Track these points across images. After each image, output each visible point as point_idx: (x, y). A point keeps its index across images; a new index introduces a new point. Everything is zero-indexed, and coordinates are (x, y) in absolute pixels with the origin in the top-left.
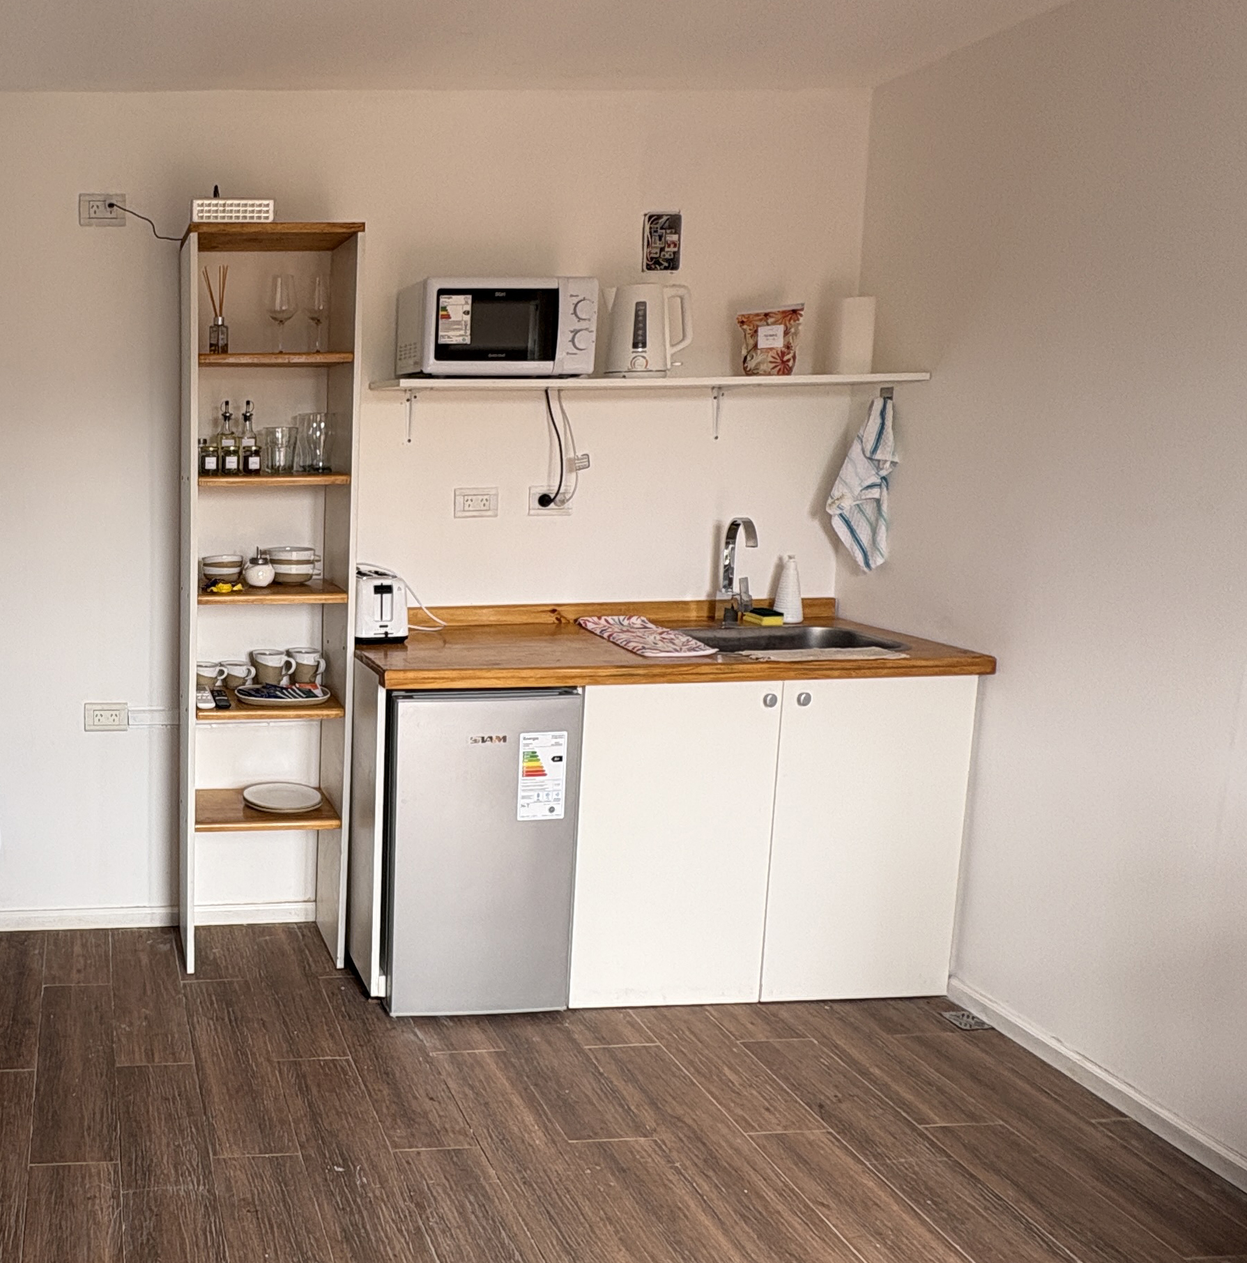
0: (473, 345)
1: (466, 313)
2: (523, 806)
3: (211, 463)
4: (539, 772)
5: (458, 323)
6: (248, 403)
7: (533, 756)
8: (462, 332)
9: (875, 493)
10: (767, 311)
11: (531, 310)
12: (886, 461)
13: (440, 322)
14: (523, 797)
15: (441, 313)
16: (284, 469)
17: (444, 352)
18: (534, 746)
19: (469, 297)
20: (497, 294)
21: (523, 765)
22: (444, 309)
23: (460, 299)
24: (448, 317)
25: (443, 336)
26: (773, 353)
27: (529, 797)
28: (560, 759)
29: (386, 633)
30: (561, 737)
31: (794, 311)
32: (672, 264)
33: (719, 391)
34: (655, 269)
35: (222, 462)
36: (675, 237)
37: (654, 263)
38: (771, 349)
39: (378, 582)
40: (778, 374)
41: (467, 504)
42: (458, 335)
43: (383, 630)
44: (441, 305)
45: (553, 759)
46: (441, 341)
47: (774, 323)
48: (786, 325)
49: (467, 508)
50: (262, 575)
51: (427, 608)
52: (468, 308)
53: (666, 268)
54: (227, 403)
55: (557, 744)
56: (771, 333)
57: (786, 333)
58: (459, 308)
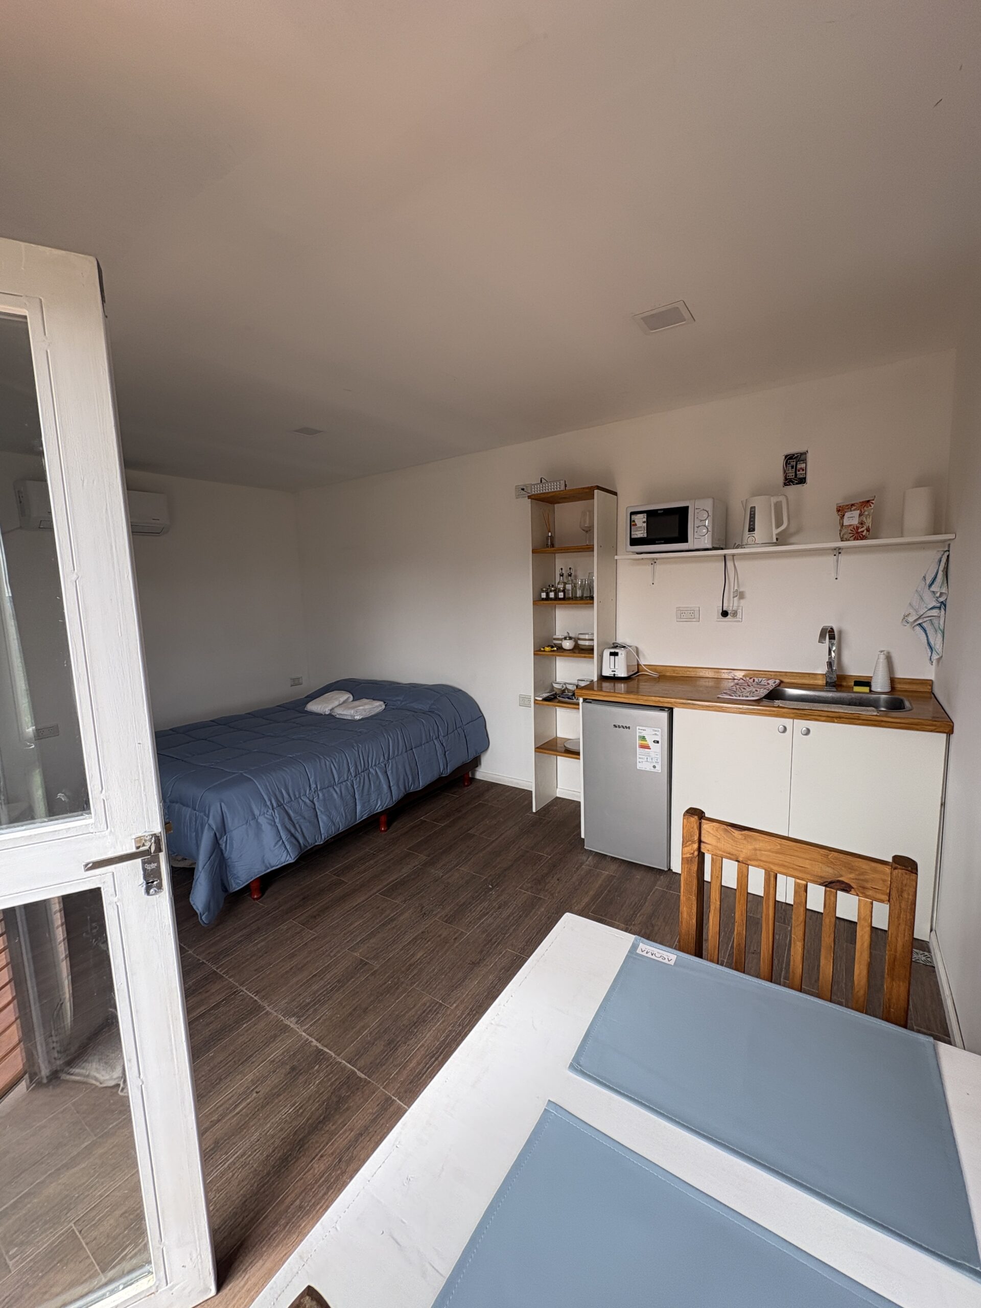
0: (649, 537)
1: (644, 522)
2: (639, 762)
3: (544, 595)
4: (648, 747)
5: (641, 527)
6: (570, 568)
7: (643, 738)
8: (642, 532)
9: (935, 612)
10: (853, 502)
11: (676, 518)
12: (937, 592)
13: (632, 527)
14: (640, 758)
15: (632, 523)
16: (580, 597)
17: (634, 542)
18: (644, 734)
19: (645, 515)
20: (659, 512)
21: (638, 742)
22: (634, 521)
23: (641, 516)
24: (636, 525)
25: (634, 534)
26: (851, 528)
27: (642, 758)
28: (658, 742)
29: (614, 675)
30: (658, 731)
31: (868, 501)
32: (802, 481)
33: (838, 551)
34: (790, 485)
35: (548, 595)
36: (803, 466)
37: (788, 482)
38: (850, 525)
39: (613, 650)
40: (854, 540)
41: (682, 615)
42: (641, 533)
43: (613, 673)
44: (632, 519)
45: (654, 741)
46: (633, 537)
47: (854, 510)
48: (861, 511)
49: (682, 617)
50: (567, 645)
51: (644, 665)
52: (645, 520)
53: (797, 484)
54: (562, 569)
55: (656, 734)
56: (852, 516)
57: (860, 515)
58: (641, 520)
